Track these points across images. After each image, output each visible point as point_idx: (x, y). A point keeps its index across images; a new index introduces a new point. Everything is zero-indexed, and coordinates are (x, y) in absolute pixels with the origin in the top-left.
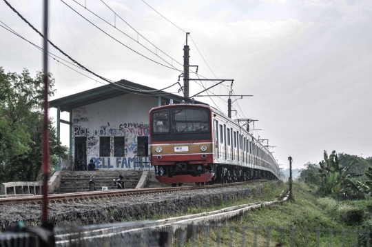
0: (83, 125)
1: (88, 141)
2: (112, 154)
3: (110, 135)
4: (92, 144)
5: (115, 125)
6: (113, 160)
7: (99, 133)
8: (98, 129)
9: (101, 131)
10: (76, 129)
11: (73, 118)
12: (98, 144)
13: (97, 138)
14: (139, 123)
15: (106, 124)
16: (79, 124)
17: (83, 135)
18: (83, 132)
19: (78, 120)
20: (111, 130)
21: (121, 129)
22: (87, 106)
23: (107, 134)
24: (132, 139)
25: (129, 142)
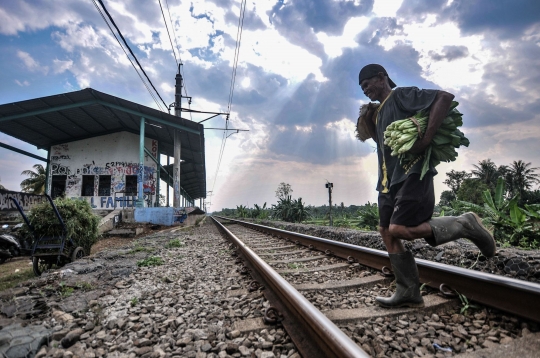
0: (63, 163)
1: (68, 180)
2: (96, 193)
3: (94, 174)
4: (73, 183)
5: (101, 163)
6: (97, 199)
7: (81, 172)
8: (81, 167)
9: (85, 170)
10: (54, 167)
11: (52, 155)
12: (80, 183)
13: (80, 176)
14: (128, 161)
15: (90, 163)
16: (58, 162)
17: (63, 174)
18: (63, 170)
19: (57, 158)
20: (96, 169)
21: (107, 167)
22: (69, 144)
23: (92, 172)
24: (119, 179)
25: (116, 181)
